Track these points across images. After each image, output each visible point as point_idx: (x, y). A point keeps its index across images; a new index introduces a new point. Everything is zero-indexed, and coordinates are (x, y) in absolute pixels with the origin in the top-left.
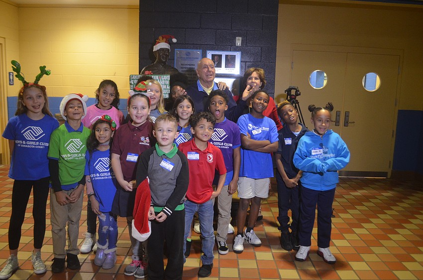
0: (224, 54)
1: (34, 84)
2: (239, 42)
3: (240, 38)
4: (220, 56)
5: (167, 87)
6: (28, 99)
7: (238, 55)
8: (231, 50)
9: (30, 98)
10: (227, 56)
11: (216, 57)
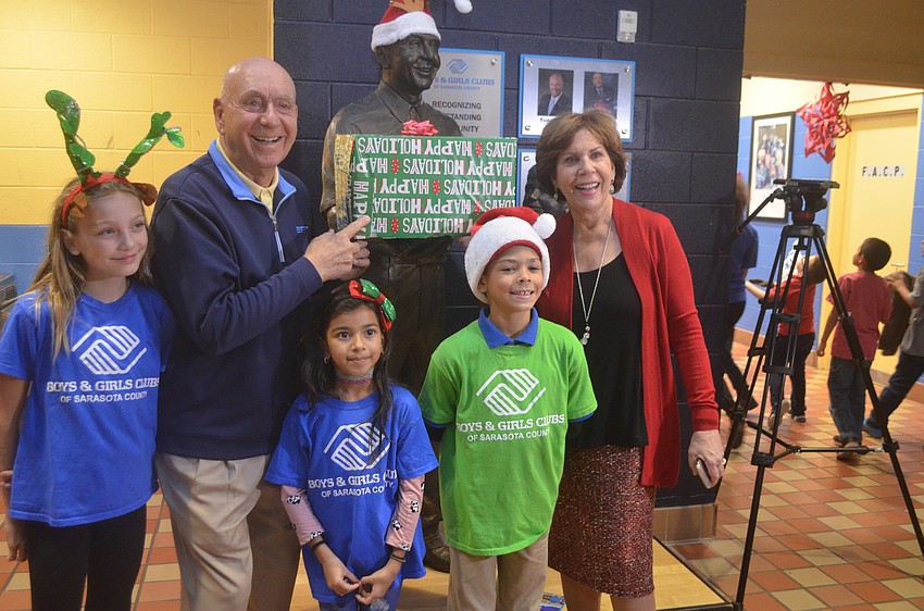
0: (580, 67)
1: (116, 177)
2: (628, 25)
3: (634, 15)
4: (567, 77)
5: (504, 188)
6: (101, 233)
7: (626, 72)
8: (600, 57)
9: (109, 232)
10: (589, 76)
11: (553, 80)
